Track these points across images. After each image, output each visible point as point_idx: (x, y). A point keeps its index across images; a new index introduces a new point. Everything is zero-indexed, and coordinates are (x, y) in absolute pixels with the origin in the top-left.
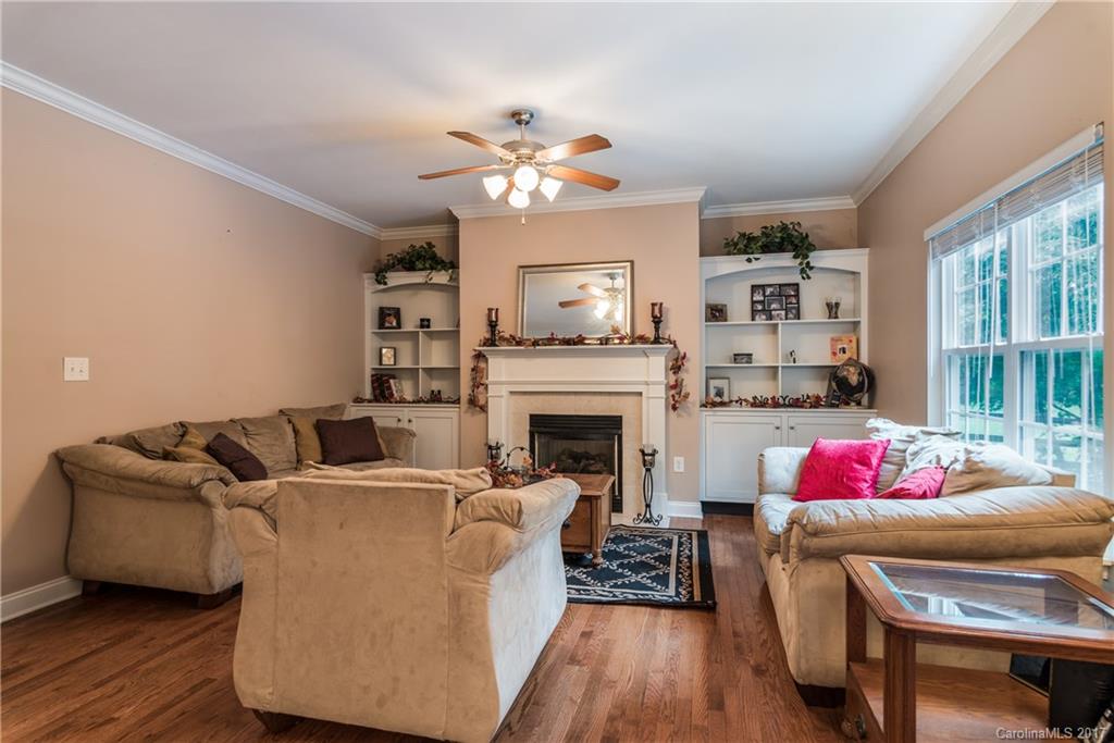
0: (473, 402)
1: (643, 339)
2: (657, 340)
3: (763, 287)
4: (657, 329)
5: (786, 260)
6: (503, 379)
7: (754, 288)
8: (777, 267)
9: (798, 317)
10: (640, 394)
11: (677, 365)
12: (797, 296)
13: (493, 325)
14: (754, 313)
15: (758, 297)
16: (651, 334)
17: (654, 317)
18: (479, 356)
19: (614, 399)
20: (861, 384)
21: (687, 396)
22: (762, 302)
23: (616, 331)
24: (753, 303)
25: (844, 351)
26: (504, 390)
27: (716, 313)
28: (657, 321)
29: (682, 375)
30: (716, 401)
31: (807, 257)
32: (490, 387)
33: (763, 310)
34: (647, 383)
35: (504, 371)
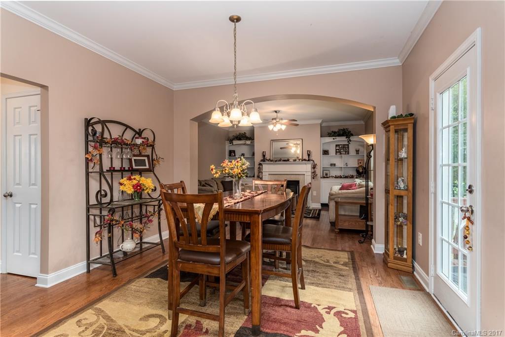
0: (258, 177)
1: (305, 160)
2: (309, 160)
3: (339, 145)
4: (309, 157)
5: (344, 138)
6: (267, 170)
7: (336, 146)
8: (342, 140)
9: (348, 154)
10: (304, 175)
11: (314, 167)
12: (348, 148)
13: (264, 156)
14: (336, 152)
15: (338, 148)
16: (307, 159)
17: (308, 154)
18: (260, 164)
19: (297, 176)
20: (363, 172)
21: (317, 175)
22: (338, 149)
23: (298, 158)
24: (336, 150)
25: (360, 163)
26: (267, 174)
27: (326, 152)
28: (309, 155)
29: (316, 169)
30: (325, 177)
31: (349, 138)
32: (263, 173)
33: (339, 152)
34: (306, 172)
35: (267, 168)
